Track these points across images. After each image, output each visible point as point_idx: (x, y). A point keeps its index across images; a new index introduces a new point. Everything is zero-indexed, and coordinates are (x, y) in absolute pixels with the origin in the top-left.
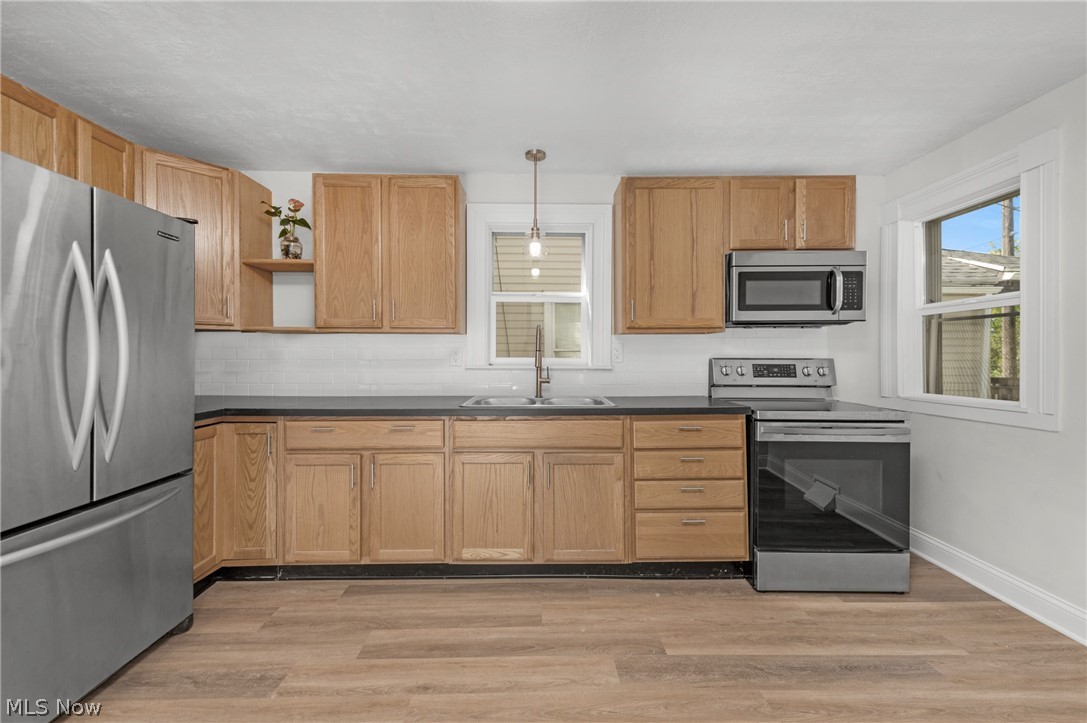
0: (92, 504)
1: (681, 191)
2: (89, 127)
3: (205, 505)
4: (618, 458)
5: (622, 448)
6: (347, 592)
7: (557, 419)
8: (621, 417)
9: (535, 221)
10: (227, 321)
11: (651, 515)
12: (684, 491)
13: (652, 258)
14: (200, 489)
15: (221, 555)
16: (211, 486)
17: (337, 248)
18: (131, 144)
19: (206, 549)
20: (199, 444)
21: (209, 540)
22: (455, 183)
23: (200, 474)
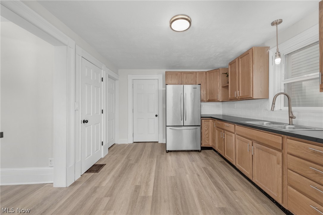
0: (184, 126)
2: (198, 73)
3: (207, 134)
4: (280, 154)
5: (281, 149)
6: (221, 162)
7: (259, 131)
10: (218, 100)
11: (295, 191)
14: (206, 131)
15: (210, 144)
16: (209, 131)
17: (231, 80)
18: (205, 72)
19: (207, 142)
20: (206, 122)
21: (208, 140)
22: (252, 50)
23: (206, 127)
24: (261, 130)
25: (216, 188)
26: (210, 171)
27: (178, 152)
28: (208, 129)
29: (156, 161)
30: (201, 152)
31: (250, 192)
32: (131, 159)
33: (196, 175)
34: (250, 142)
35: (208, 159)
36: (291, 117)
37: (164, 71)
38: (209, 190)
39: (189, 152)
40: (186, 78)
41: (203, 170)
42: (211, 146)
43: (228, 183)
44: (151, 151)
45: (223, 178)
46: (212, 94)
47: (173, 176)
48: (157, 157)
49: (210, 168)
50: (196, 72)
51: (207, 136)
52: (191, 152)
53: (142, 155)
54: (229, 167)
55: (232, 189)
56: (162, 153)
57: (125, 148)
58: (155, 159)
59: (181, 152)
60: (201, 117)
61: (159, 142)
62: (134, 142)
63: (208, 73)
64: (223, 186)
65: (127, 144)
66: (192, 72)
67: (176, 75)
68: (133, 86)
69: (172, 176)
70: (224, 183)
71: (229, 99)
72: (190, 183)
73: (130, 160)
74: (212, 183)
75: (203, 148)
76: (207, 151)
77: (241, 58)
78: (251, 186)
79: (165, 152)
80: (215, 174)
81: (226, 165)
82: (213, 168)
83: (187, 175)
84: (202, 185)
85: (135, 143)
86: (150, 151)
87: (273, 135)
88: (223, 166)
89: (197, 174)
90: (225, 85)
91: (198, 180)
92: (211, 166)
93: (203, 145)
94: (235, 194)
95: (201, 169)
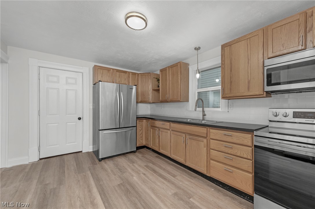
0: (120, 128)
1: (243, 42)
2: (131, 73)
3: (141, 133)
4: (205, 140)
5: (206, 137)
6: (156, 157)
7: (191, 126)
8: (207, 127)
9: (198, 68)
10: (149, 101)
11: (215, 162)
12: (226, 158)
13: (231, 71)
14: (140, 130)
15: (144, 143)
16: (143, 130)
17: (162, 84)
18: (137, 73)
19: (141, 141)
20: (140, 122)
21: (142, 139)
22: (180, 63)
23: (140, 128)
24: (192, 125)
25: (163, 180)
26: (152, 167)
27: (113, 158)
28: (142, 129)
29: (90, 175)
30: (136, 152)
31: (185, 174)
32: (47, 182)
33: (142, 175)
34: (184, 135)
35: (145, 158)
36: (204, 115)
37: (93, 64)
38: (159, 184)
39: (125, 155)
40: (119, 77)
41: (145, 168)
42: (145, 145)
43: (169, 173)
44: (77, 165)
45: (164, 170)
46: (144, 96)
47: (121, 184)
48: (90, 169)
49: (151, 165)
50: (129, 72)
51: (141, 136)
52: (126, 154)
53: (64, 172)
54: (164, 160)
55: (174, 176)
56: (94, 163)
57: (27, 170)
58: (89, 172)
59: (116, 157)
60: (137, 118)
61: (83, 152)
62: (40, 159)
63: (140, 75)
64: (167, 176)
65: (27, 165)
66: (125, 71)
67: (108, 72)
68: (39, 77)
69: (119, 184)
70: (166, 173)
71: (160, 101)
72: (140, 184)
73: (47, 185)
74: (158, 177)
75: (138, 148)
76: (141, 150)
77: (171, 68)
78: (184, 170)
79: (97, 161)
80: (157, 169)
81: (161, 158)
82: (153, 164)
83: (134, 178)
84: (152, 181)
85: (43, 160)
86: (75, 164)
87: (201, 128)
88: (159, 160)
89: (143, 173)
90: (156, 89)
91: (146, 178)
92: (151, 163)
93: (138, 145)
94: (177, 179)
95: (144, 168)
